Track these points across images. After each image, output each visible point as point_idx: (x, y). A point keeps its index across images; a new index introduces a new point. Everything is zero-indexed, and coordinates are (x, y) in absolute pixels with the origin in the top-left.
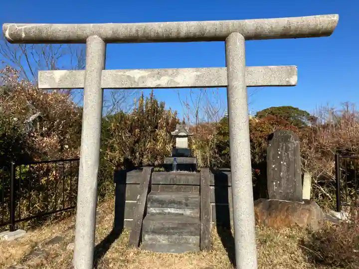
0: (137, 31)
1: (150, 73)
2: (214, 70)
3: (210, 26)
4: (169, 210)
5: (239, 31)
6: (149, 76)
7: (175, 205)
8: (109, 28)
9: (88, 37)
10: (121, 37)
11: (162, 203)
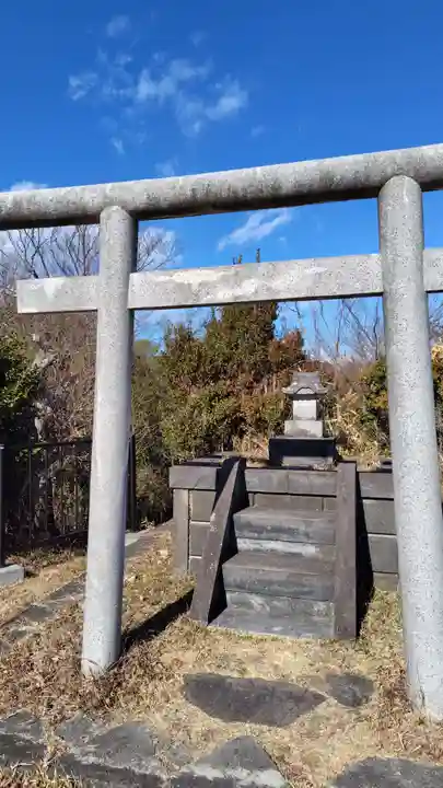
0: (193, 190)
1: (222, 273)
2: (354, 260)
3: (345, 166)
4: (272, 545)
5: (408, 171)
6: (225, 280)
7: (285, 536)
8: (140, 191)
9: (102, 210)
10: (164, 204)
11: (259, 531)
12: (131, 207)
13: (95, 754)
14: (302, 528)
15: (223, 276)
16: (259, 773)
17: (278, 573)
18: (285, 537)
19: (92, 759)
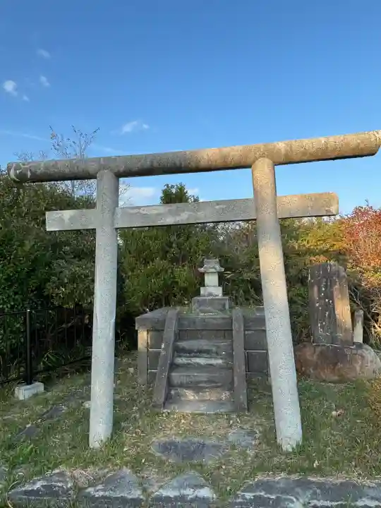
5: (267, 155)
9: (98, 172)
11: (190, 353)
12: (116, 170)
13: (102, 490)
14: (214, 349)
15: (169, 210)
16: (199, 490)
17: (203, 376)
18: (205, 355)
19: (101, 493)
